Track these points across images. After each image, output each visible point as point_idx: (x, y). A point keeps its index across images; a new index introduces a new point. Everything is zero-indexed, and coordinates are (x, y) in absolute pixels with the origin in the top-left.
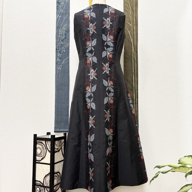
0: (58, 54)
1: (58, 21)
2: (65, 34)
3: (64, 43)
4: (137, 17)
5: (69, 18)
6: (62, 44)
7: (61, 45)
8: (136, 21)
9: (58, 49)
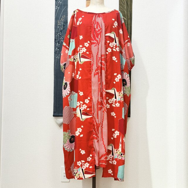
0: (57, 44)
1: (56, 12)
2: (63, 25)
3: (62, 33)
4: (132, 11)
8: (130, 15)
9: (57, 39)
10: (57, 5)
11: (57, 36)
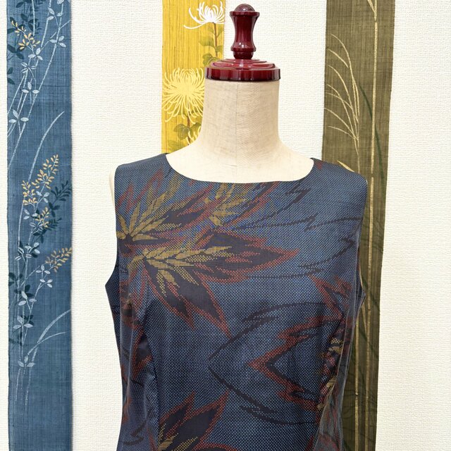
0: (22, 299)
1: (15, 140)
2: (50, 205)
3: (47, 245)
4: (387, 136)
5: (69, 127)
6: (37, 252)
7: (34, 255)
8: (380, 155)
9: (21, 276)
10: (16, 104)
11: (18, 258)
